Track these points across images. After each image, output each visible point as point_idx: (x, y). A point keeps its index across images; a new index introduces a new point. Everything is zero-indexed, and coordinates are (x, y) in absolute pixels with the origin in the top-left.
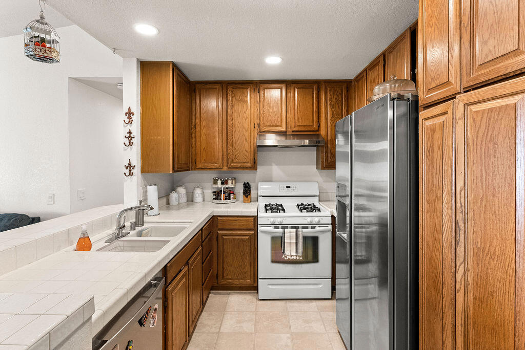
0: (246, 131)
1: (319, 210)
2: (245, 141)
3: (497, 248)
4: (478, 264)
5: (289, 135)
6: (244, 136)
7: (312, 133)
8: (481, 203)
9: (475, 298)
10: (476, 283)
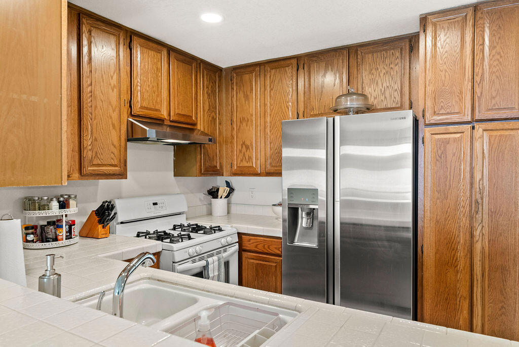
0: (114, 111)
1: (220, 230)
2: (111, 128)
3: (504, 209)
4: (492, 221)
5: (167, 125)
6: (111, 117)
7: (187, 126)
8: (494, 186)
9: (489, 241)
10: (490, 233)
